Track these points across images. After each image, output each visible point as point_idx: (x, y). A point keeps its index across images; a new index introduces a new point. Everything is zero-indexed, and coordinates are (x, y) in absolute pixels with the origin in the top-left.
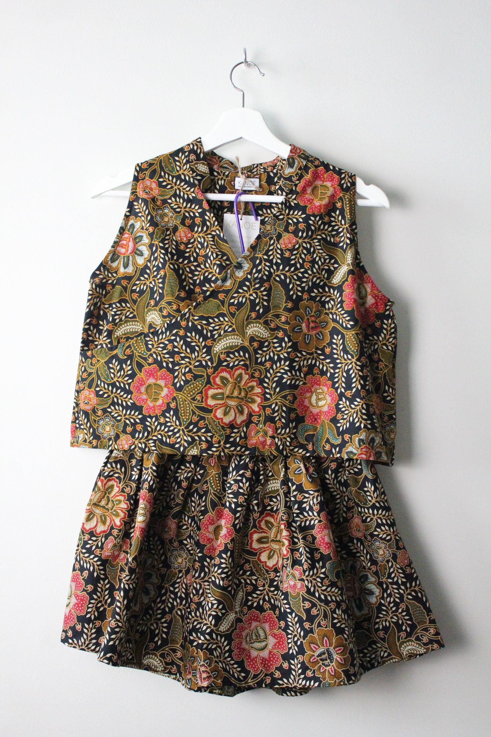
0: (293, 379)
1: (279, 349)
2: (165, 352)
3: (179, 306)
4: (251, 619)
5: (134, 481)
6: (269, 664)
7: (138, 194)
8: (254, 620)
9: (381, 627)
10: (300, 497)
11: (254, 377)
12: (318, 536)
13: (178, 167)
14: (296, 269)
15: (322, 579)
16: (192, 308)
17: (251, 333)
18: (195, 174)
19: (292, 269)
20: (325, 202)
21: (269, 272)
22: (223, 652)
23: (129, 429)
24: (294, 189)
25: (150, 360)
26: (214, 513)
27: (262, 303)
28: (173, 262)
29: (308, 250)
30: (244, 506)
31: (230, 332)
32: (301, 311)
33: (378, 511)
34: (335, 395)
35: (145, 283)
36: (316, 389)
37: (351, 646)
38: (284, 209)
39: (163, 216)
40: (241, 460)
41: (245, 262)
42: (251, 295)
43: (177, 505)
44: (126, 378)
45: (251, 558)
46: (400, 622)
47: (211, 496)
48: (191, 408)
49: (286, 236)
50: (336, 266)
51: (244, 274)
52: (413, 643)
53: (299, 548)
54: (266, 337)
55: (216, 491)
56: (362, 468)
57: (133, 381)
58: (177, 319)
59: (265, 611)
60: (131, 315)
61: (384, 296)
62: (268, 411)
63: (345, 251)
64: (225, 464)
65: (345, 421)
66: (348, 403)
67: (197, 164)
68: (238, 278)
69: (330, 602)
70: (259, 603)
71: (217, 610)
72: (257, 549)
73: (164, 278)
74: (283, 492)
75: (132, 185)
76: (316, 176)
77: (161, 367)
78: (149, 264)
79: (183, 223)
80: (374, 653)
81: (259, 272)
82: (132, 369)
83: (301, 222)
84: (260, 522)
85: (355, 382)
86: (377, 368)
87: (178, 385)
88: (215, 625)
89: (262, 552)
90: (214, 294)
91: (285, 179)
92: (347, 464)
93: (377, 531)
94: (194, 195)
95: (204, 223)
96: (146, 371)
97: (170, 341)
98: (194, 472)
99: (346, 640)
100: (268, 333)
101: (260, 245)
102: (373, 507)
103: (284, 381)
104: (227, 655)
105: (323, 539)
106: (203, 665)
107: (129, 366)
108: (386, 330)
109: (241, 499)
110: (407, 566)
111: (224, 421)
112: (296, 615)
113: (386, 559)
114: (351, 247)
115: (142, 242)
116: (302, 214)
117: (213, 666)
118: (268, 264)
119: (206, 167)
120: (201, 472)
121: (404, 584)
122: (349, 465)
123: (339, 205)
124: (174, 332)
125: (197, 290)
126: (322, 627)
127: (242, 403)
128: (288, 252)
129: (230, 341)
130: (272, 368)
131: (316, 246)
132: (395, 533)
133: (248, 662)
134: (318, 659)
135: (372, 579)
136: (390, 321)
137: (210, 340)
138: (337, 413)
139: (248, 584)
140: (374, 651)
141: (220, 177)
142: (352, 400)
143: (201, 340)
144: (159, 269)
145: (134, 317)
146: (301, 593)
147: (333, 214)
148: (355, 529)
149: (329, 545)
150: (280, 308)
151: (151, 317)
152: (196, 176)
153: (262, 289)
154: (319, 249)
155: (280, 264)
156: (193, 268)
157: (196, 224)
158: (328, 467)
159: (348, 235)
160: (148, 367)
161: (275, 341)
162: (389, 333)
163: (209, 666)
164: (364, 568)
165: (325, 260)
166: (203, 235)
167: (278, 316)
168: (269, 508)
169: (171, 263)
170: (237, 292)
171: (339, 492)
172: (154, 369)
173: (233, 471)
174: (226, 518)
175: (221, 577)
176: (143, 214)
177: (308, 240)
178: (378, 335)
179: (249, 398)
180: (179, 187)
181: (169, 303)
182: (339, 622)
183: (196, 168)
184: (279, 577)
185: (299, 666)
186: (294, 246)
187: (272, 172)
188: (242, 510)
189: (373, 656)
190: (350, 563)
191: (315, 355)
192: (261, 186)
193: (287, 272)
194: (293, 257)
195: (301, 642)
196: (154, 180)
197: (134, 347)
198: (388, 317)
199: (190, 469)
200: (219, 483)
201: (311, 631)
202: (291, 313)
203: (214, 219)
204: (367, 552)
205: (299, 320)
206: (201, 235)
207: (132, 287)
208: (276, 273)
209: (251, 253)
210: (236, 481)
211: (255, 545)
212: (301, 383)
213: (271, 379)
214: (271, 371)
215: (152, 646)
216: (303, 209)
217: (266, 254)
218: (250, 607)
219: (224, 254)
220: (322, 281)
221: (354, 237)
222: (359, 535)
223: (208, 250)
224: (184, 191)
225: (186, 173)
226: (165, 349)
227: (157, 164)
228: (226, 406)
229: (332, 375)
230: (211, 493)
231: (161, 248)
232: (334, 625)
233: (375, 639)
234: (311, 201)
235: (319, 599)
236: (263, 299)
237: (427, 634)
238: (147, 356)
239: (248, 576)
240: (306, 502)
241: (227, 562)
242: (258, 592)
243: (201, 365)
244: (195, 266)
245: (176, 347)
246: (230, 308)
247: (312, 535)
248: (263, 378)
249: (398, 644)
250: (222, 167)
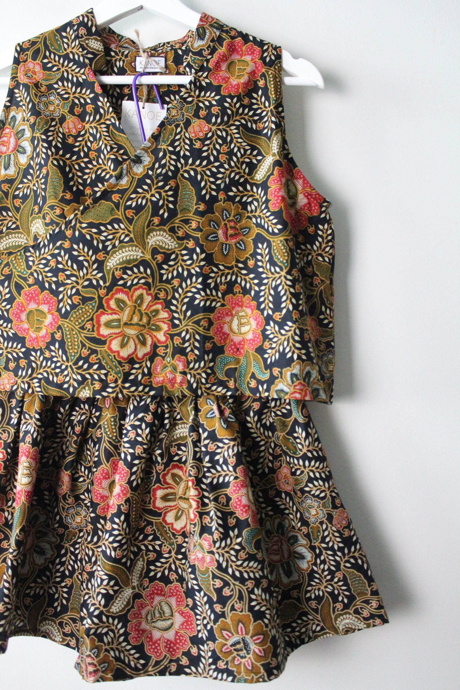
0: (208, 300)
1: (189, 262)
2: (47, 269)
3: (64, 210)
4: (153, 593)
5: (12, 426)
6: (175, 648)
7: (19, 79)
8: (158, 594)
9: (313, 596)
10: (212, 447)
11: (159, 299)
12: (234, 497)
13: (65, 45)
14: (209, 163)
15: (237, 551)
16: (79, 213)
17: (154, 244)
18: (85, 52)
19: (205, 163)
20: (244, 79)
21: (176, 166)
22: (117, 635)
23: (12, 365)
24: (205, 65)
25: (31, 281)
26: (108, 465)
27: (167, 206)
28: (57, 157)
29: (224, 140)
30: (143, 458)
31: (126, 242)
32: (217, 214)
33: (310, 463)
34: (261, 319)
35: (29, 186)
36: (237, 312)
37: (274, 632)
38: (193, 89)
39: (46, 105)
40: (141, 400)
41: (146, 155)
42: (153, 195)
43: (70, 453)
44: (5, 303)
45: (154, 520)
46: (336, 592)
47: (105, 444)
48: (80, 339)
49: (196, 123)
50: (259, 158)
51: (144, 170)
52: (351, 616)
53: (210, 511)
54: (173, 247)
55: (111, 438)
56: (291, 409)
57: (11, 307)
58: (61, 228)
59: (171, 583)
60: (14, 226)
61: (318, 194)
62: (177, 341)
63: (269, 139)
64: (123, 405)
65: (274, 351)
66: (277, 328)
67: (88, 39)
68: (136, 174)
69: (247, 580)
70: (163, 573)
71: (107, 588)
72: (162, 509)
73: (46, 177)
74: (192, 441)
75: (13, 69)
76: (232, 49)
77: (43, 288)
78: (32, 163)
79: (71, 111)
80: (304, 627)
81: (163, 166)
82: (10, 292)
83: (214, 105)
84: (165, 475)
85: (285, 301)
86: (311, 284)
87: (63, 310)
88: (105, 606)
89: (168, 512)
90: (106, 195)
91: (194, 54)
92: (273, 404)
93: (308, 487)
94: (84, 77)
95: (97, 110)
96: (26, 294)
97: (54, 256)
98: (88, 415)
99: (267, 626)
100: (175, 243)
101: (164, 134)
102: (305, 457)
103: (197, 302)
104: (122, 639)
105: (240, 501)
106: (89, 656)
107: (7, 288)
108: (321, 237)
109: (139, 450)
110: (345, 527)
111: (122, 354)
112: (205, 594)
113: (319, 520)
114: (276, 134)
115: (25, 136)
116: (215, 96)
117: (102, 656)
118: (174, 157)
119: (99, 43)
120: (97, 414)
121: (341, 549)
122: (275, 405)
123: (261, 83)
124: (58, 244)
125: (88, 191)
126: (236, 610)
127: (144, 331)
128: (199, 142)
129: (127, 254)
130: (181, 286)
131: (234, 134)
132: (331, 489)
133: (149, 645)
134: (232, 648)
135: (303, 541)
136: (326, 226)
137: (101, 253)
138: (264, 341)
139: (151, 551)
140: (305, 623)
141: (119, 57)
142: (281, 325)
143: (91, 253)
144: (41, 166)
145: (17, 228)
146: (211, 569)
147: (255, 95)
148: (284, 481)
149: (247, 508)
150: (190, 211)
151: (35, 227)
152: (87, 54)
153: (167, 188)
154: (237, 138)
155: (189, 157)
156: (83, 165)
157: (88, 112)
158: (250, 407)
159: (273, 119)
160: (28, 288)
161: (184, 252)
162: (325, 241)
163: (96, 657)
164: (293, 527)
165: (245, 151)
166: (95, 125)
167: (187, 222)
168: (176, 458)
169: (55, 159)
170: (135, 192)
171: (263, 438)
172: (34, 291)
173: (131, 414)
174: (120, 473)
175: (113, 547)
176: (24, 103)
177: (224, 127)
178: (312, 243)
179: (153, 325)
180: (67, 68)
181: (52, 208)
182: (258, 604)
183: (87, 44)
184: (187, 543)
185: (210, 654)
186: (207, 134)
187: (180, 49)
188: (140, 463)
189: (303, 630)
190: (277, 521)
191: (235, 269)
192: (166, 67)
193: (198, 166)
194: (205, 148)
195: (212, 627)
196: (37, 61)
197: (13, 265)
198: (324, 221)
199: (84, 411)
200: (115, 428)
201: (223, 615)
202: (203, 217)
203: (108, 104)
204: (298, 510)
205: (214, 226)
206: (93, 125)
207: (15, 191)
208: (184, 169)
209: (152, 144)
210: (134, 427)
211: (159, 504)
212: (219, 304)
213: (180, 300)
214: (180, 290)
215: (51, 611)
216: (217, 89)
217: (172, 144)
218: (153, 579)
219: (120, 147)
220: (243, 176)
221: (280, 122)
222: (288, 488)
223: (101, 143)
224: (73, 73)
225: (74, 51)
226: (48, 266)
227: (41, 42)
228: (124, 335)
229: (257, 293)
230: (105, 441)
231: (43, 141)
232: (251, 609)
233: (306, 610)
234: (226, 80)
235: (233, 576)
236: (167, 200)
237: (369, 607)
238: (27, 276)
239: (151, 541)
240: (219, 453)
241: (120, 529)
242: (163, 560)
243: (91, 285)
244: (86, 163)
245: (60, 263)
246: (127, 212)
247: (226, 495)
248: (170, 300)
249: (333, 617)
250: (121, 46)
